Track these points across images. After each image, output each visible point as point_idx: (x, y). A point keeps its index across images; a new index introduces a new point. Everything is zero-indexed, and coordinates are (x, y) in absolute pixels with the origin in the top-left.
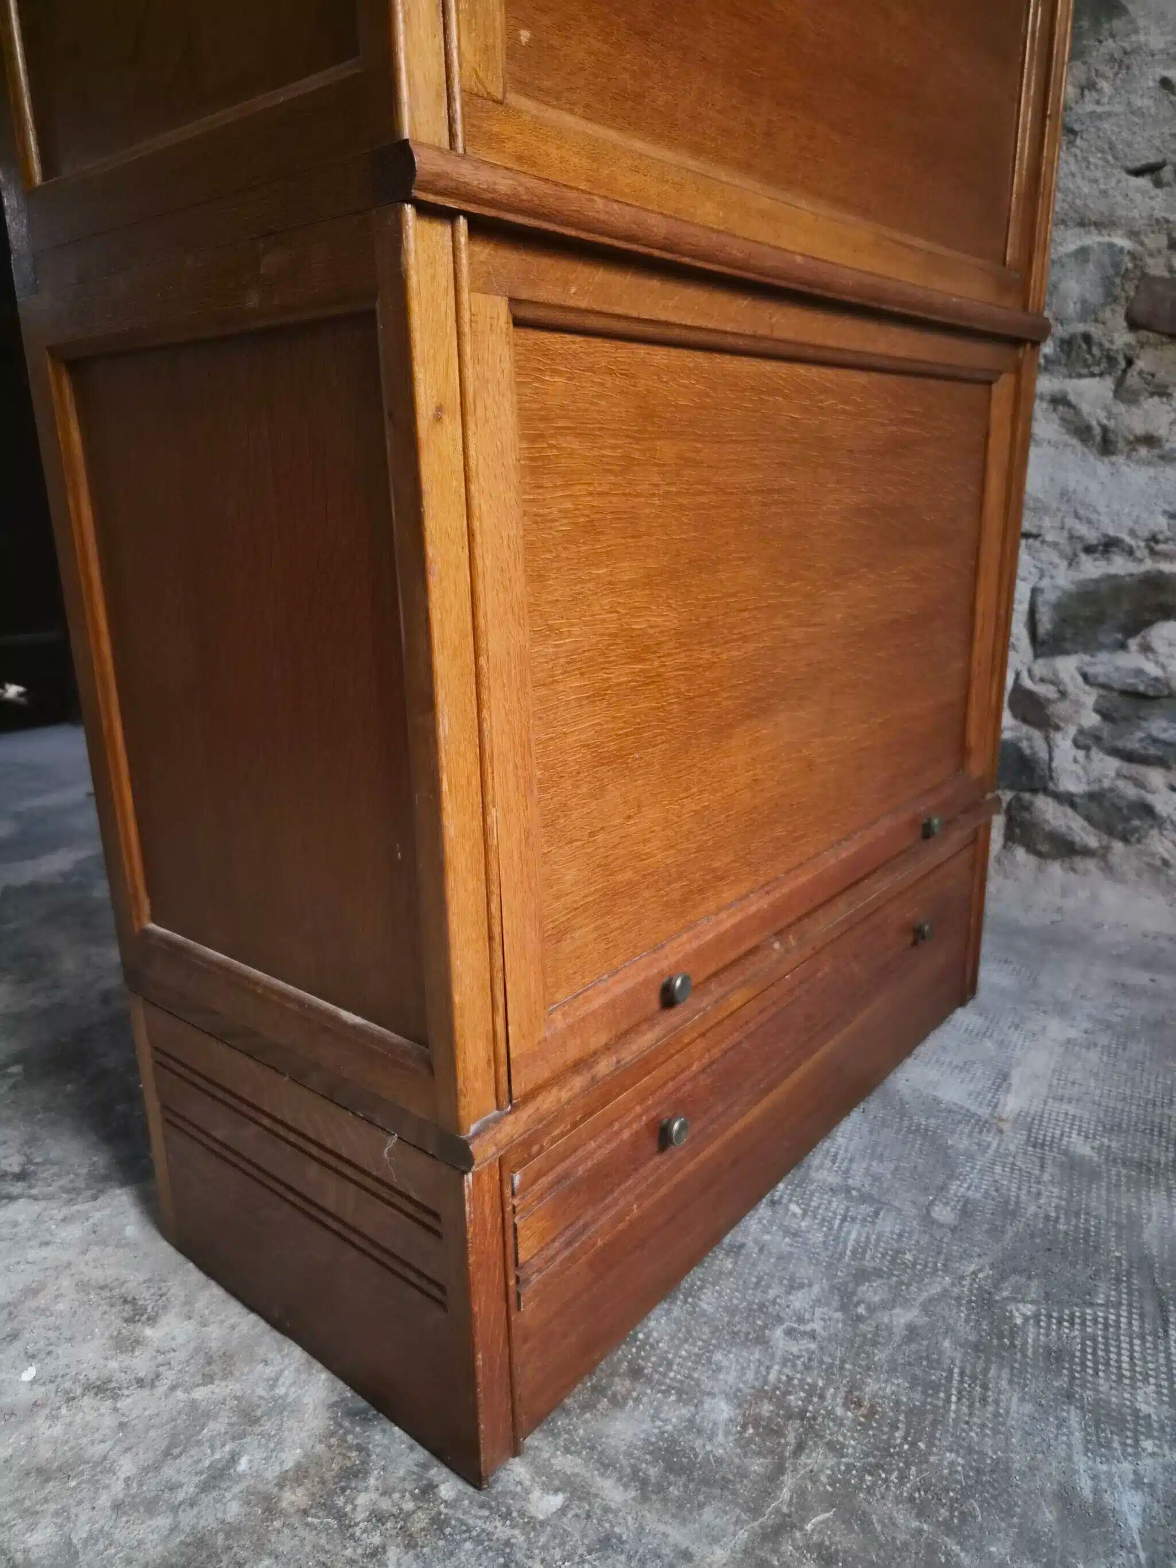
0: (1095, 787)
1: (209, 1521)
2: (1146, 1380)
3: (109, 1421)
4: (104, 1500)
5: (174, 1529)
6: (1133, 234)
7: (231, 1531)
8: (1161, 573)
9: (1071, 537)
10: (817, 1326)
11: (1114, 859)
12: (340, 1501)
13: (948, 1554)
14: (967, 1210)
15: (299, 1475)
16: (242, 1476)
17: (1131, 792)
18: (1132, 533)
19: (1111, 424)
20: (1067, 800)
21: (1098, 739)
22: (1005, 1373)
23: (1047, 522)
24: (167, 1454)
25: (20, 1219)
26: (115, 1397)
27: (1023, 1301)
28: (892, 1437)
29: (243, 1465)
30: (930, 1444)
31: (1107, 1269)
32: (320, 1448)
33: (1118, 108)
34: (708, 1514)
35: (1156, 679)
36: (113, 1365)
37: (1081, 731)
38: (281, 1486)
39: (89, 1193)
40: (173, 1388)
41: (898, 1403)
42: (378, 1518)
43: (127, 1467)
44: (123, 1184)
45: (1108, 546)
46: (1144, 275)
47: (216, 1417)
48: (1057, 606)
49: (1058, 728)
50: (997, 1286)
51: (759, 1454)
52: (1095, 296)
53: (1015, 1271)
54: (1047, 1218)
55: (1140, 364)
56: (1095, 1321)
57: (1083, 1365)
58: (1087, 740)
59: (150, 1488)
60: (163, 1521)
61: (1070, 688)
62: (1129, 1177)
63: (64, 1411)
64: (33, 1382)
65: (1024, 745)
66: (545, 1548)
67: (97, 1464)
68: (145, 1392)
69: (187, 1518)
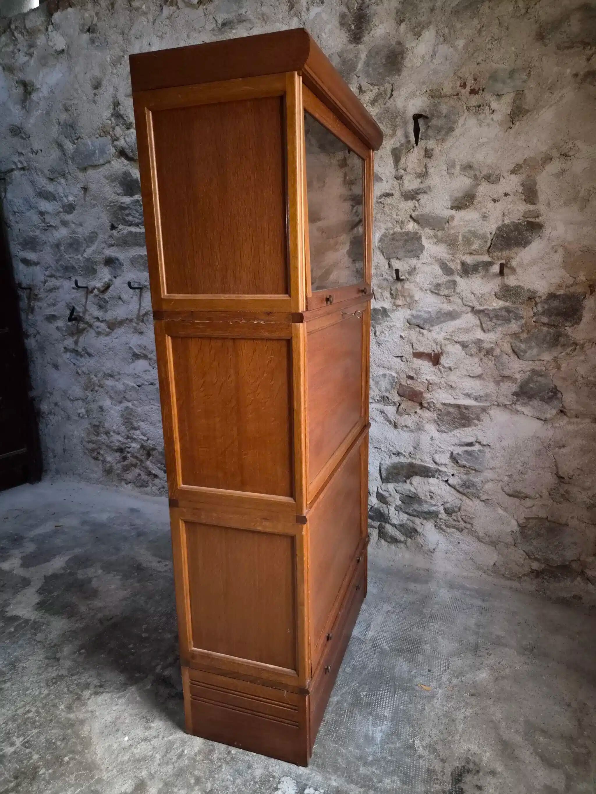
0: (401, 523)
1: (181, 765)
2: (388, 708)
3: (150, 747)
4: (156, 764)
5: (174, 767)
6: (397, 373)
7: (187, 766)
8: (413, 463)
9: (389, 450)
11: (408, 544)
12: (210, 757)
13: (340, 751)
14: (354, 668)
15: (199, 752)
16: (186, 755)
17: (411, 524)
18: (405, 452)
19: (396, 421)
20: (394, 525)
21: (401, 509)
22: (357, 710)
23: (382, 445)
24: (167, 752)
25: (106, 698)
26: (150, 741)
27: (364, 691)
28: (331, 727)
29: (186, 752)
30: (339, 728)
31: (385, 680)
32: (203, 746)
33: (390, 340)
35: (414, 493)
36: (146, 734)
37: (396, 506)
38: (196, 756)
39: (123, 689)
40: (163, 737)
41: (333, 719)
42: (219, 759)
43: (158, 756)
44: (131, 685)
45: (399, 454)
46: (401, 384)
47: (176, 743)
48: (387, 470)
49: (390, 505)
50: (358, 688)
52: (389, 387)
53: (363, 684)
54: (373, 668)
55: (402, 406)
56: (379, 695)
57: (375, 706)
58: (398, 509)
59: (165, 759)
60: (171, 766)
61: (392, 494)
62: (395, 654)
63: (138, 746)
64: (128, 741)
65: (381, 509)
66: (257, 760)
67: (151, 757)
68: (157, 739)
69: (176, 765)
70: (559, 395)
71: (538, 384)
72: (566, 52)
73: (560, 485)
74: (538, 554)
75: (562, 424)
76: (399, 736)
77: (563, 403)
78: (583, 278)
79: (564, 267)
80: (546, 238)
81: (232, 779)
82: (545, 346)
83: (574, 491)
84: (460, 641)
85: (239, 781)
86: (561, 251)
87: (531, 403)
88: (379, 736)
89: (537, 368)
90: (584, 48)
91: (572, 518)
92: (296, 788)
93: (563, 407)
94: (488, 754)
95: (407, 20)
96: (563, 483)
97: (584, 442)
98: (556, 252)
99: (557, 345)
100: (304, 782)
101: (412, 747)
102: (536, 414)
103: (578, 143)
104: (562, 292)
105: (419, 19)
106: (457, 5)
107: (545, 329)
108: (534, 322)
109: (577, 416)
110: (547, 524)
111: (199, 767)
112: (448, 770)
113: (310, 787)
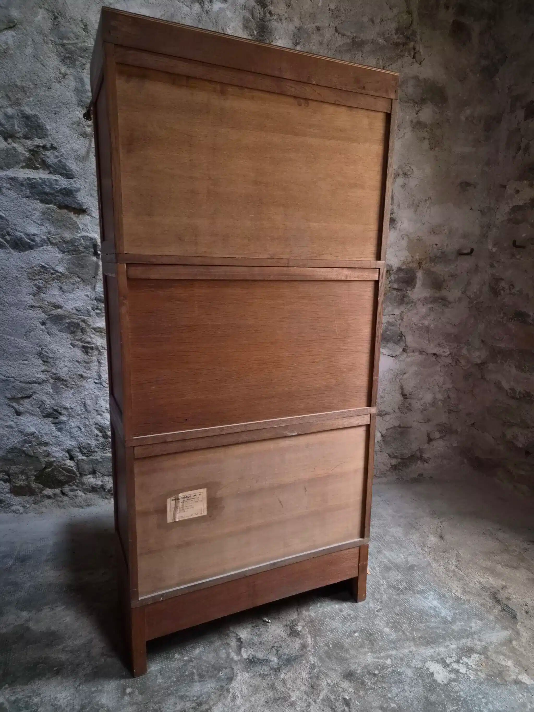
70: (403, 338)
71: (391, 332)
72: (405, 104)
73: (405, 401)
74: (396, 453)
75: (403, 358)
76: (444, 596)
77: (406, 343)
78: (418, 257)
79: (408, 250)
80: (398, 229)
81: (401, 690)
82: (395, 304)
83: (413, 402)
84: (400, 525)
86: (406, 238)
87: (388, 346)
88: (436, 603)
89: (391, 321)
90: (414, 105)
91: (414, 421)
93: (406, 346)
94: (490, 579)
95: (301, 44)
96: (407, 398)
97: (416, 368)
98: (403, 239)
99: (403, 303)
101: (457, 599)
102: (391, 353)
103: (414, 168)
104: (404, 267)
105: (311, 47)
106: (340, 46)
107: (395, 292)
108: (389, 288)
109: (413, 352)
110: (399, 430)
112: (487, 599)
113: (446, 658)
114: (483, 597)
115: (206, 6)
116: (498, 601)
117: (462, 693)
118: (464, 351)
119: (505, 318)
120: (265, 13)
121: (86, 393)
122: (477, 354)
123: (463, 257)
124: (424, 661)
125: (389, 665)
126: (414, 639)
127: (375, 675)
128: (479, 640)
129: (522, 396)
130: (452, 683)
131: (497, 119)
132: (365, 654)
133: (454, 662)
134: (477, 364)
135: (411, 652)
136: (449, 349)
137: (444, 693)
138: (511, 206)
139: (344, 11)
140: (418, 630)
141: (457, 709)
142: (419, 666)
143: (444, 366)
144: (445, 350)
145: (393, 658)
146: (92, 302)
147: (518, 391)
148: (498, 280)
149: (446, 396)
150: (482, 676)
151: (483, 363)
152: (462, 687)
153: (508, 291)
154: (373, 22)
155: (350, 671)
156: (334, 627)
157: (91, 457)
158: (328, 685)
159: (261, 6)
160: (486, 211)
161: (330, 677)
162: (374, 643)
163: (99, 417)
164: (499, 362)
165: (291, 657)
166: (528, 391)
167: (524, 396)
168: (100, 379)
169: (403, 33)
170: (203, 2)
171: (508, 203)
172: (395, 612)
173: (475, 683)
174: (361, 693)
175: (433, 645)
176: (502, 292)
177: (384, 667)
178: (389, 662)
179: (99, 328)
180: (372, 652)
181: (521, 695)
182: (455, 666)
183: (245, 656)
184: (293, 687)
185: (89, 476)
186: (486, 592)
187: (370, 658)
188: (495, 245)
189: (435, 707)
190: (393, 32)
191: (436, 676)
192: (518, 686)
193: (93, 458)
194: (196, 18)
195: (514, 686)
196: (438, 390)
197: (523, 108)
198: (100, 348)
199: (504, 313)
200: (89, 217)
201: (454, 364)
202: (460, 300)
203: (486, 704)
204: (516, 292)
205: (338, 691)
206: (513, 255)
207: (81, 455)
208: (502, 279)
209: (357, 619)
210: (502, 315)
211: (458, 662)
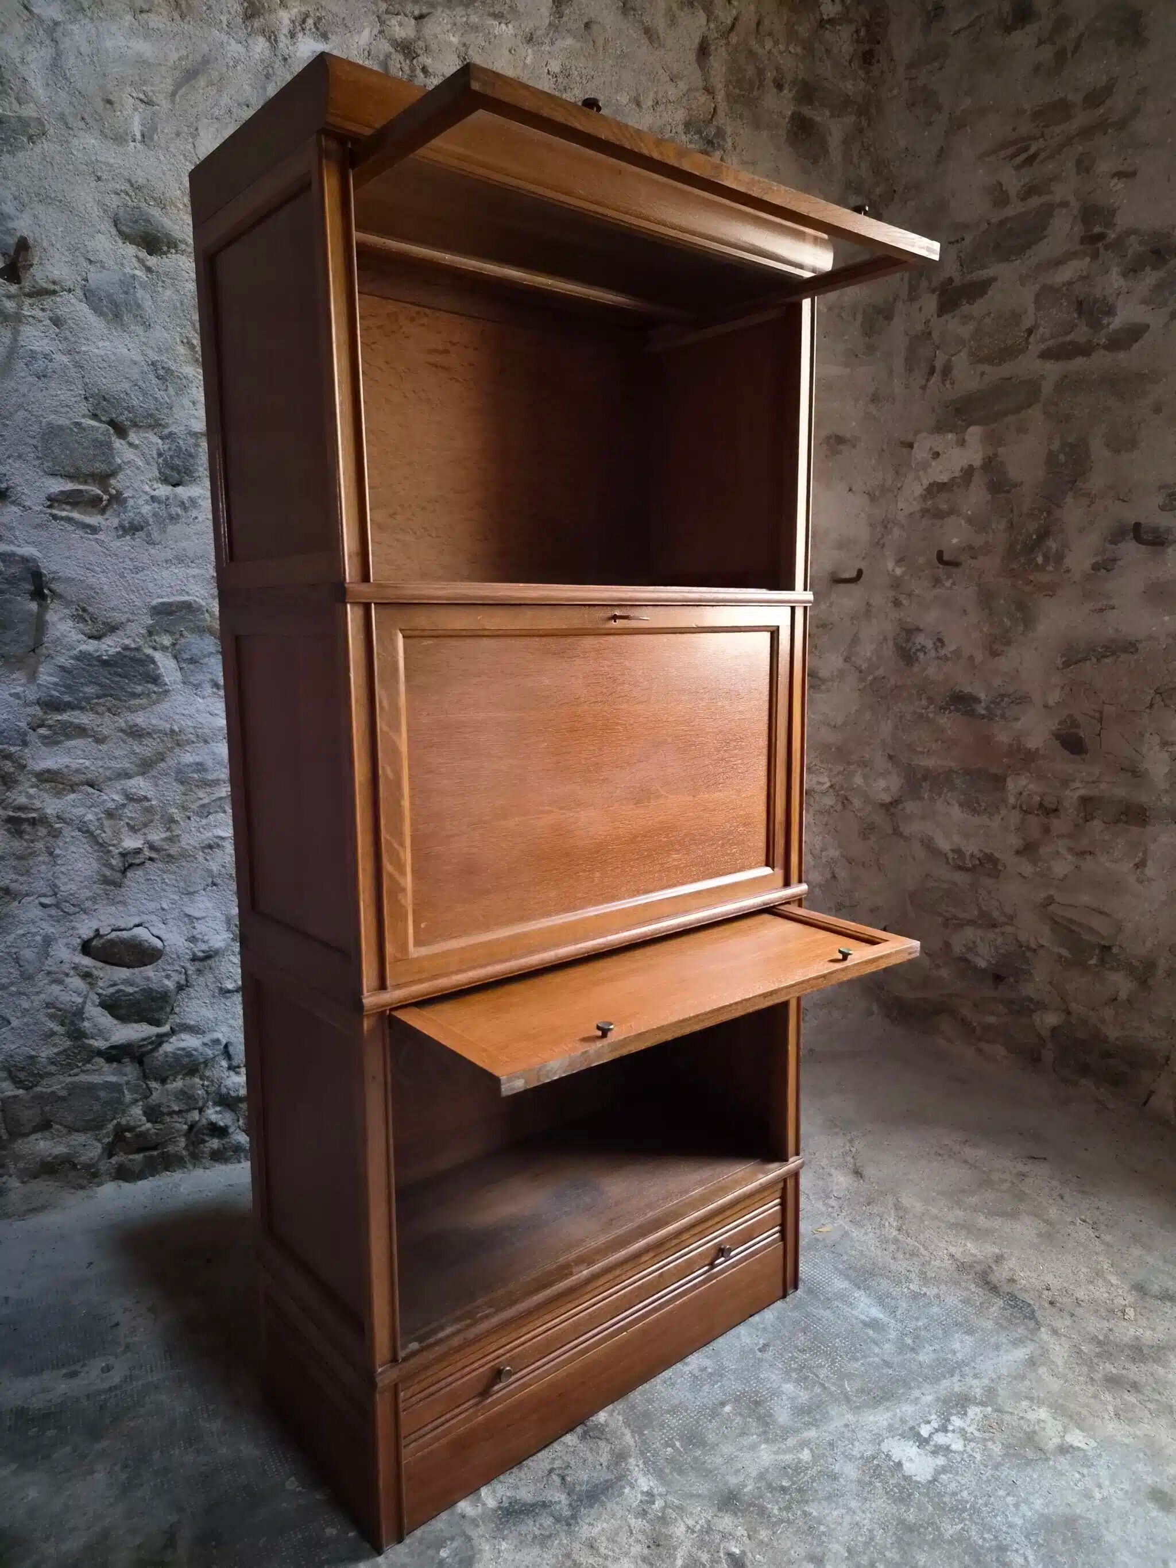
10: (762, 1342)
12: (774, 1520)
16: (743, 1553)
34: (833, 1413)
51: (814, 1386)
76: (889, 1295)
81: (844, 1511)
85: (853, 1504)
88: (876, 1312)
92: (911, 1443)
94: (969, 1245)
100: (906, 1428)
101: (915, 1296)
111: (785, 1544)
112: (973, 1288)
113: (919, 1425)
114: (963, 1284)
115: (281, 45)
116: (994, 1289)
117: (965, 1494)
118: (858, 780)
119: (932, 707)
120: (413, 70)
121: (21, 932)
122: (882, 783)
123: (842, 586)
124: (878, 1439)
125: (807, 1463)
126: (848, 1400)
127: (784, 1490)
128: (976, 1376)
129: (977, 862)
130: (943, 1476)
131: (886, 313)
132: (753, 1447)
133: (937, 1430)
134: (882, 805)
135: (846, 1426)
136: (829, 777)
137: (931, 1500)
138: (926, 483)
139: (578, 79)
140: (850, 1376)
141: (963, 1529)
142: (869, 1453)
143: (821, 812)
144: (821, 780)
145: (813, 1446)
146: (30, 710)
147: (968, 853)
148: (910, 631)
149: (829, 876)
150: (997, 1449)
151: (895, 803)
152: (963, 1482)
153: (933, 654)
154: (638, 104)
155: (731, 1492)
156: (677, 1402)
157: (39, 1089)
158: (690, 1530)
159: (404, 54)
160: (877, 494)
161: (691, 1513)
162: (768, 1419)
163: (56, 989)
164: (926, 796)
165: (596, 1486)
166: (988, 851)
167: (981, 863)
168: (55, 894)
169: (699, 132)
170: (275, 36)
171: (918, 478)
172: (796, 1347)
173: (986, 1467)
174: (764, 1534)
175: (888, 1404)
176: (921, 655)
177: (798, 1469)
178: (806, 1455)
179: (48, 771)
180: (767, 1441)
181: (1077, 1476)
182: (940, 1439)
183: (491, 1503)
184: (614, 1551)
185: (34, 1137)
186: (968, 1274)
187: (766, 1456)
188: (899, 561)
189: (919, 1534)
190: (680, 128)
191: (909, 1468)
192: (1068, 1456)
193: (44, 1090)
194: (260, 69)
195: (1062, 1459)
196: (812, 863)
197: (933, 291)
198: (52, 819)
199: (929, 698)
200: (15, 509)
201: (839, 807)
202: (842, 674)
203: (1017, 1506)
204: (949, 655)
205: (713, 1541)
206: (937, 582)
207: (12, 1087)
208: (918, 630)
209: (721, 1376)
210: (924, 702)
211: (944, 1429)
